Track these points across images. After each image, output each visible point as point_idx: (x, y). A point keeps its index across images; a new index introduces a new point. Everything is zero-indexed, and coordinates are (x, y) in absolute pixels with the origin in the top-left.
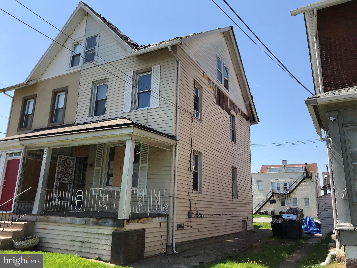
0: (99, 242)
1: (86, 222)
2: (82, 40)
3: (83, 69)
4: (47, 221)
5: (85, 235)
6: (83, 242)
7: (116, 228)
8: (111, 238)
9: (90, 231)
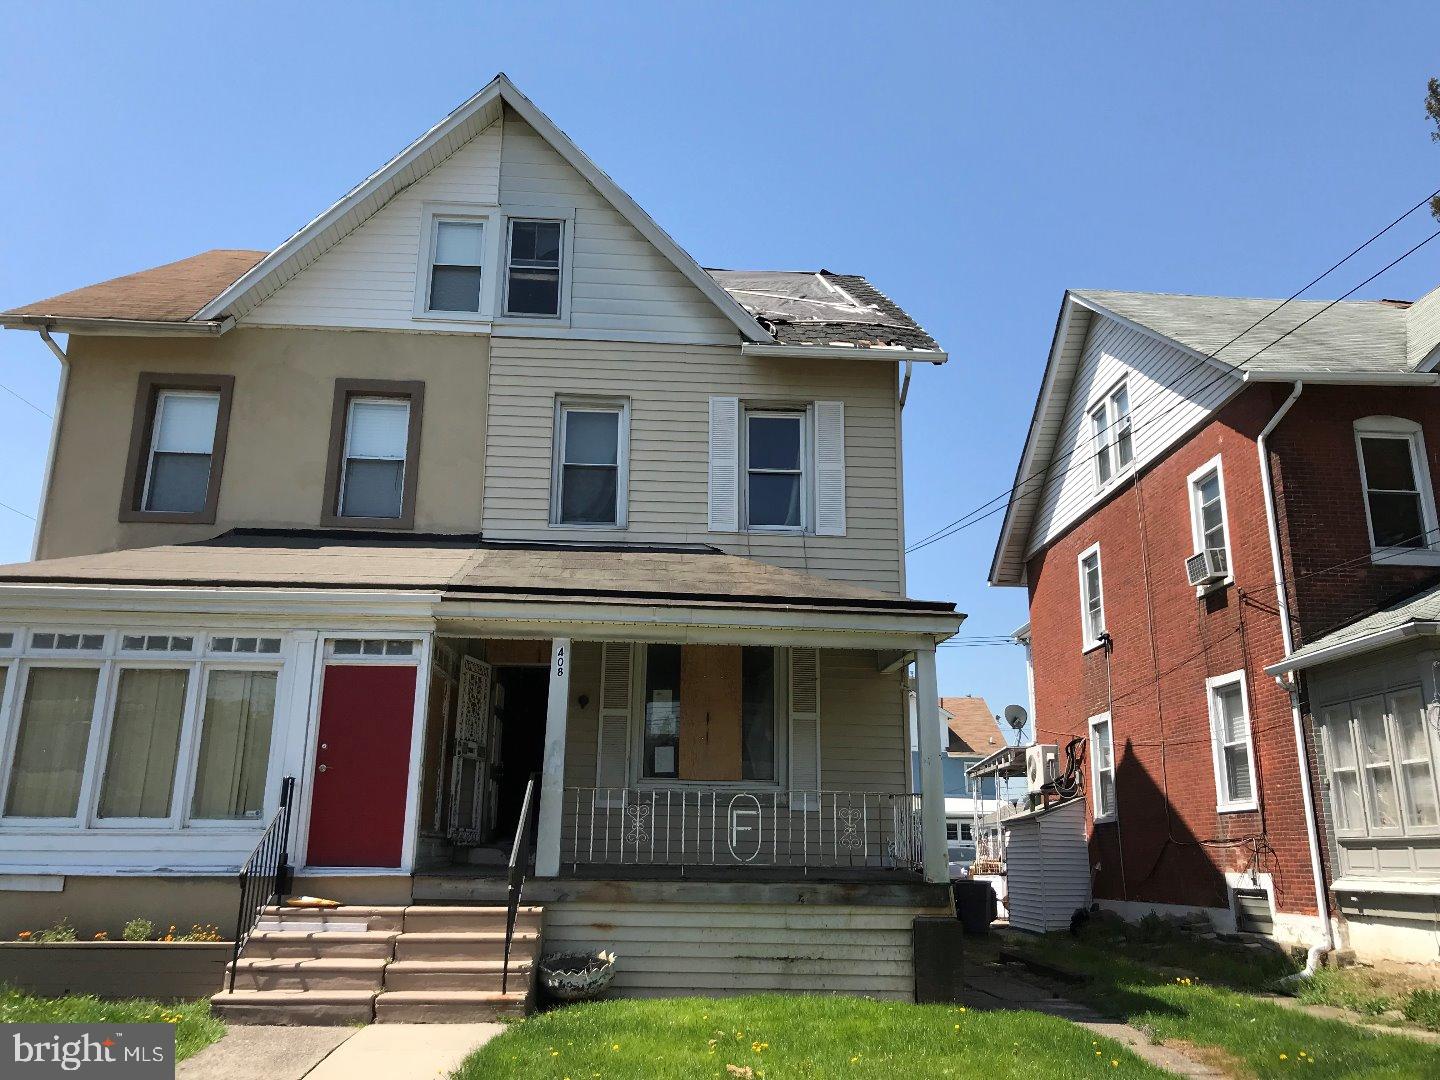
0: (857, 954)
1: (801, 896)
2: (486, 217)
3: (498, 332)
4: (620, 900)
5: (797, 938)
6: (793, 960)
7: (920, 911)
8: (904, 940)
9: (816, 923)
